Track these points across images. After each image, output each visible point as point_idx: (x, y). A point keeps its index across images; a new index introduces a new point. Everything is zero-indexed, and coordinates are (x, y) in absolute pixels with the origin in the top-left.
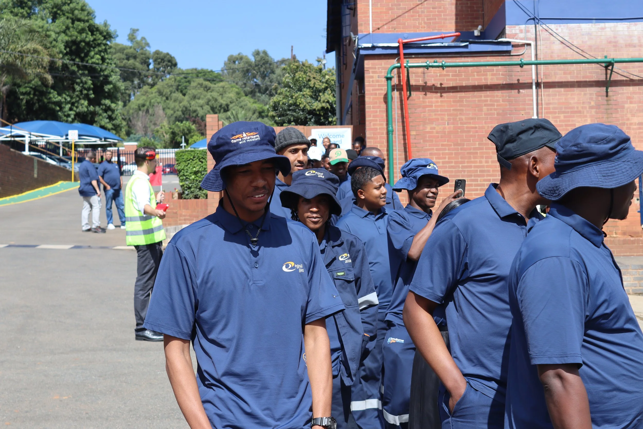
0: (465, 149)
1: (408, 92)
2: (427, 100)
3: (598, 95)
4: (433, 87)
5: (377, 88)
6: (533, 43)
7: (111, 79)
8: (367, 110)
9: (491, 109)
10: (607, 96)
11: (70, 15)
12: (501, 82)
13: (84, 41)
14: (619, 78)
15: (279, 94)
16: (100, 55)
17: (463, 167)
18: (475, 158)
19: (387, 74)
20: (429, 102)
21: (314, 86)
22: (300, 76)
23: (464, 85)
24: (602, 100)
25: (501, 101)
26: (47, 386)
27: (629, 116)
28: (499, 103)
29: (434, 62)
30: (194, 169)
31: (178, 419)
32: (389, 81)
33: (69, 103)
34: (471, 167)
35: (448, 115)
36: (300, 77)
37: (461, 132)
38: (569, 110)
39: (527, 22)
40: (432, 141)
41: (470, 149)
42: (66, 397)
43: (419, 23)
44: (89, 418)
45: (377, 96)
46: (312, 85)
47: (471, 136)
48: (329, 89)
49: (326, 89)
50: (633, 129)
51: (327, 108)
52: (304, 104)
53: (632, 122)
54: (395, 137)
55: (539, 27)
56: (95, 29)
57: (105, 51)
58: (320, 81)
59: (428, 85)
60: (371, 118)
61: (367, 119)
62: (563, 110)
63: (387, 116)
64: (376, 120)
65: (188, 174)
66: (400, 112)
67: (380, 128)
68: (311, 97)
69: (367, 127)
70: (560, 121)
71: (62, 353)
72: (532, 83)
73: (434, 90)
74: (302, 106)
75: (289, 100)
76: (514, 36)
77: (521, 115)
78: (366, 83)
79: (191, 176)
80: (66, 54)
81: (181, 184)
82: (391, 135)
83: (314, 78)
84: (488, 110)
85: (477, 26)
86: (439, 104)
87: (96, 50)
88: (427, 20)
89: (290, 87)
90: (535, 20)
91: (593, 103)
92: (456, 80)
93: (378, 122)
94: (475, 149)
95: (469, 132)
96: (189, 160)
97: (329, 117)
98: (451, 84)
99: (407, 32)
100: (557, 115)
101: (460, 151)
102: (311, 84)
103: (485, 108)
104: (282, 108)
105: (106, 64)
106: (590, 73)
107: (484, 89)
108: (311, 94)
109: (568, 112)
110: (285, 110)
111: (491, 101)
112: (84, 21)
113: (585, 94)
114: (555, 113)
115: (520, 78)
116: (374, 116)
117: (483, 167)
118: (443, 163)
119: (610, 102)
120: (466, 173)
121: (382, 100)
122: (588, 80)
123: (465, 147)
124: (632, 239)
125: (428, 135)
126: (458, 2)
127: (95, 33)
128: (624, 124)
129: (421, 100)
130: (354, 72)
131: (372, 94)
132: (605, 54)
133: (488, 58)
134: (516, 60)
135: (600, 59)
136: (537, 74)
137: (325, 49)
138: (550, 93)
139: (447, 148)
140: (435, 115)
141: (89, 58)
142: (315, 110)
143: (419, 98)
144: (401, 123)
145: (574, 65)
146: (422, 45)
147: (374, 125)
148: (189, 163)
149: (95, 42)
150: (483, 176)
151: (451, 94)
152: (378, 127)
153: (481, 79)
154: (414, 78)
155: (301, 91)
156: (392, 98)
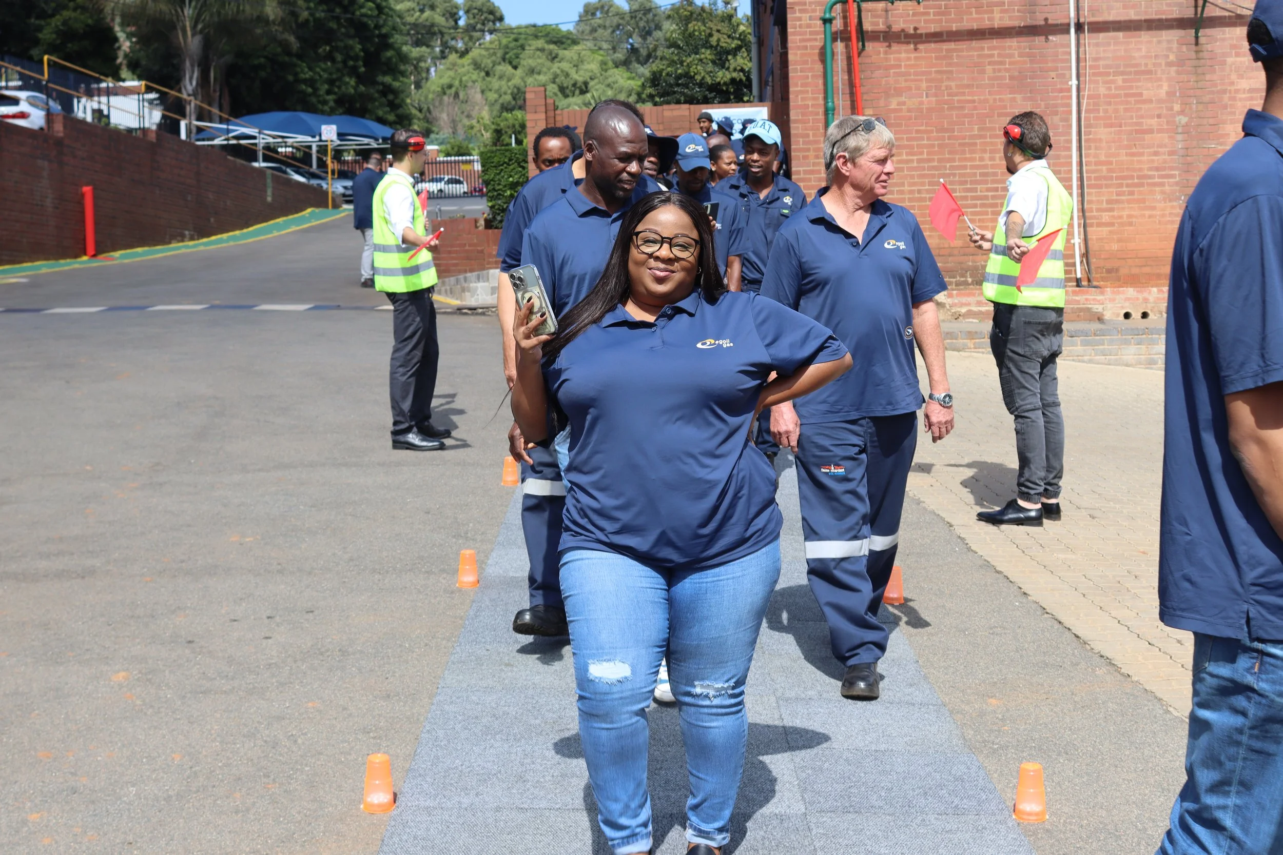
0: (956, 138)
1: (861, 44)
2: (892, 56)
3: (1181, 43)
4: (903, 34)
5: (808, 37)
7: (391, 40)
8: (791, 75)
9: (999, 70)
10: (1197, 44)
12: (1016, 23)
14: (1218, 13)
15: (661, 59)
16: (374, 2)
17: (952, 168)
18: (972, 152)
19: (825, 13)
20: (895, 59)
21: (718, 45)
22: (696, 28)
23: (954, 29)
24: (1188, 51)
25: (1016, 55)
26: (224, 521)
27: (1234, 77)
28: (1012, 60)
30: (511, 179)
31: (427, 572)
32: (828, 25)
33: (326, 81)
34: (965, 167)
35: (927, 81)
36: (694, 30)
37: (950, 109)
38: (1133, 70)
40: (900, 125)
41: (964, 137)
42: (252, 539)
44: (279, 572)
45: (809, 51)
46: (714, 43)
47: (965, 116)
48: (744, 49)
49: (738, 48)
50: (1241, 100)
51: (741, 80)
52: (702, 75)
53: (1239, 87)
58: (729, 37)
59: (893, 30)
60: (799, 88)
61: (791, 89)
62: (1122, 69)
63: (825, 84)
64: (807, 92)
65: (501, 187)
66: (846, 77)
67: (812, 105)
68: (713, 62)
69: (792, 104)
70: (1116, 88)
71: (260, 470)
72: (1069, 25)
73: (903, 40)
74: (698, 78)
75: (677, 69)
77: (1050, 80)
78: (790, 30)
79: (505, 191)
81: (490, 204)
82: (830, 116)
83: (718, 31)
84: (994, 70)
86: (913, 62)
89: (678, 47)
91: (1172, 57)
92: (941, 20)
93: (810, 95)
94: (971, 137)
95: (962, 108)
96: (502, 165)
97: (744, 95)
98: (933, 28)
100: (1111, 78)
101: (947, 141)
102: (713, 41)
103: (988, 67)
104: (666, 82)
105: (384, 17)
106: (1168, 4)
107: (987, 36)
108: (713, 57)
109: (1130, 73)
110: (671, 86)
111: (999, 55)
113: (1159, 42)
114: (1108, 74)
115: (1049, 16)
116: (802, 85)
117: (985, 166)
118: (919, 161)
119: (1201, 54)
120: (957, 178)
121: (817, 58)
122: (1164, 17)
123: (956, 133)
125: (893, 115)
128: (1224, 92)
129: (882, 55)
130: (772, 12)
131: (799, 48)
136: (1078, 9)
138: (1100, 40)
139: (925, 136)
140: (906, 81)
141: (356, 7)
142: (719, 83)
143: (879, 53)
144: (848, 96)
147: (803, 99)
148: (502, 170)
150: (986, 182)
151: (933, 45)
152: (810, 103)
153: (984, 19)
154: (870, 19)
155: (696, 53)
156: (833, 54)
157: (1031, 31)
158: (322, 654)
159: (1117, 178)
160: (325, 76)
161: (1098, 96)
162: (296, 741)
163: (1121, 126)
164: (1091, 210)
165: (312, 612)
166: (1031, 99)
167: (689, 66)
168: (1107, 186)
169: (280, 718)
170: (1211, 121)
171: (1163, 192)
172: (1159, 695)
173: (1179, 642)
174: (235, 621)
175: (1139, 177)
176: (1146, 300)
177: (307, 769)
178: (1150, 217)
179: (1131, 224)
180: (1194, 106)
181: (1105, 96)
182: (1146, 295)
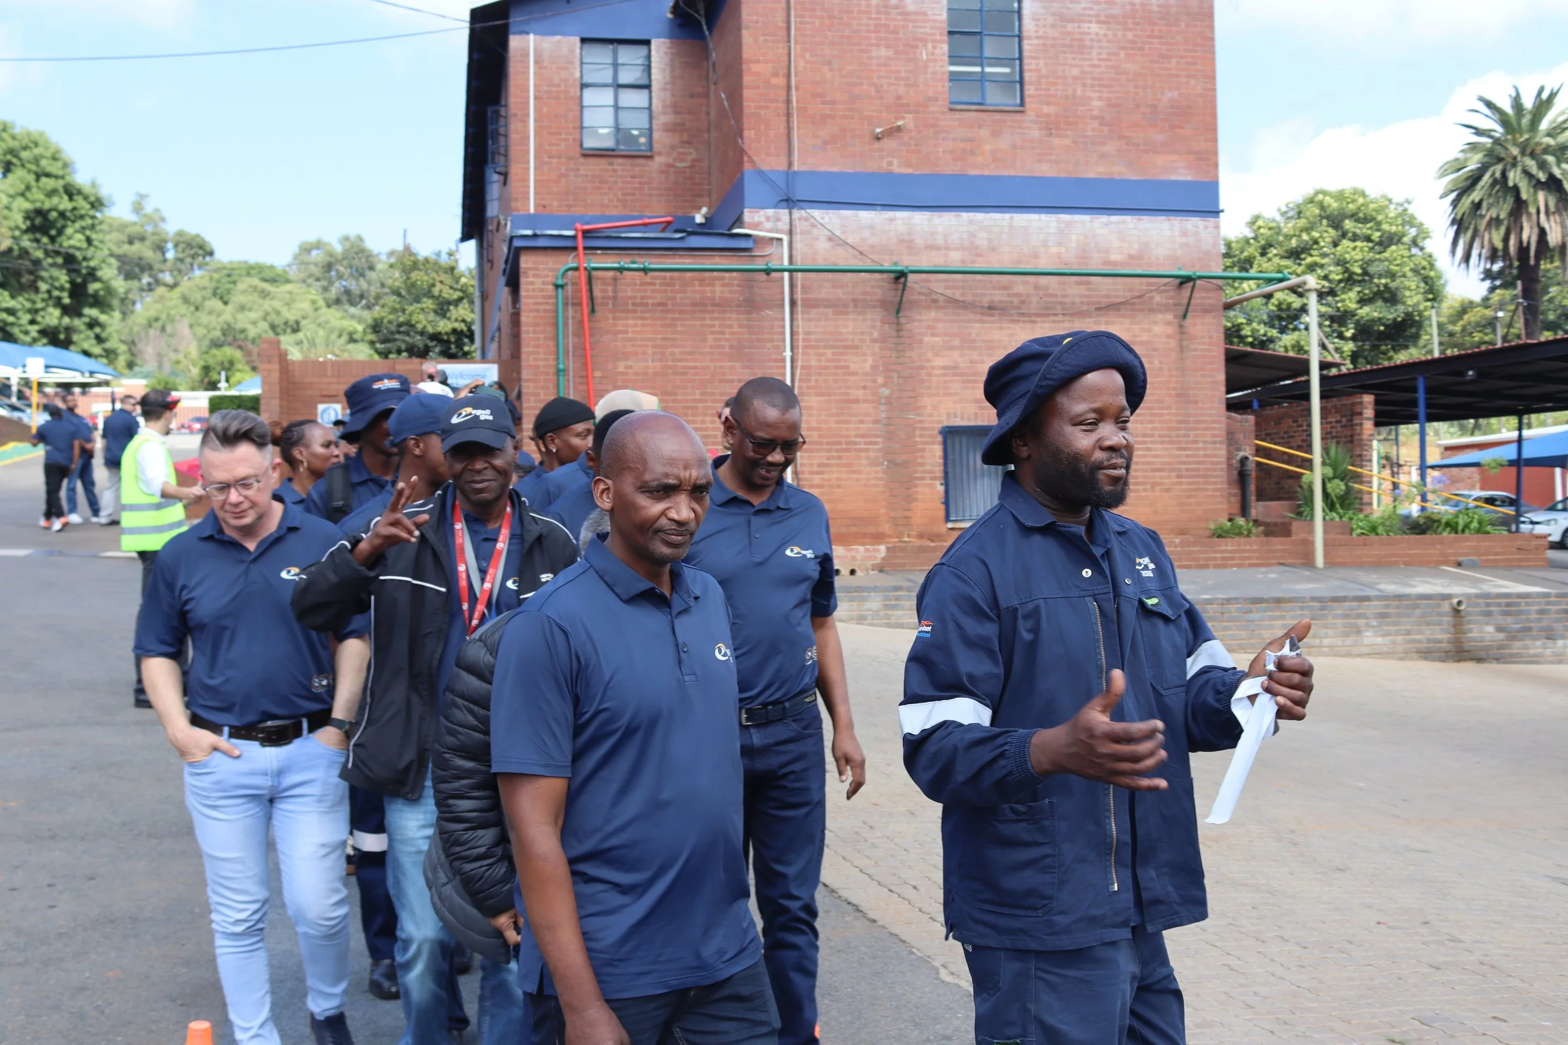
1: (590, 309)
2: (620, 322)
3: (883, 322)
4: (630, 302)
5: (541, 300)
6: (785, 238)
7: (99, 274)
8: (523, 336)
9: (720, 340)
10: (898, 323)
11: (33, 167)
12: (735, 296)
13: (55, 209)
14: (916, 297)
15: (383, 306)
16: (83, 234)
18: (693, 415)
19: (557, 278)
20: (623, 326)
21: (440, 295)
22: (419, 277)
24: (890, 330)
25: (736, 327)
27: (930, 355)
28: (732, 330)
29: (633, 263)
32: (560, 291)
33: (29, 311)
35: (653, 347)
36: (417, 280)
37: (674, 374)
38: (841, 344)
39: (775, 207)
41: (687, 401)
43: (610, 201)
44: (53, 838)
45: (541, 314)
46: (436, 293)
48: (465, 301)
49: (460, 299)
51: (462, 331)
52: (424, 323)
53: (934, 364)
54: (568, 381)
55: (797, 214)
56: (75, 192)
57: (93, 227)
58: (451, 288)
59: (621, 298)
60: (530, 349)
61: (525, 349)
62: (831, 343)
63: (556, 346)
66: (576, 340)
67: (545, 366)
68: (436, 312)
69: (523, 363)
70: (827, 361)
71: (8, 730)
72: (783, 300)
73: (630, 307)
74: (419, 327)
75: (399, 317)
76: (756, 226)
77: (766, 350)
78: (523, 293)
80: (26, 231)
82: (561, 379)
83: (441, 282)
84: (715, 340)
85: (699, 208)
86: (639, 329)
87: (77, 225)
88: (623, 195)
90: (789, 202)
91: (876, 335)
92: (666, 291)
93: (542, 356)
94: (694, 401)
95: (686, 374)
97: (464, 344)
98: (659, 298)
99: (590, 213)
100: (822, 351)
101: (671, 404)
102: (436, 291)
103: (710, 337)
104: (386, 328)
105: (92, 249)
106: (872, 287)
107: (709, 308)
108: (434, 307)
109: (837, 347)
110: (392, 333)
111: (720, 326)
112: (56, 177)
113: (864, 320)
114: (818, 347)
115: (766, 292)
116: (534, 347)
117: (706, 429)
119: (901, 332)
121: (549, 321)
122: (868, 298)
123: (679, 397)
124: (932, 544)
125: (620, 378)
126: (672, 170)
127: (75, 197)
128: (922, 368)
129: (611, 321)
130: (505, 274)
131: (531, 311)
132: (895, 259)
133: (717, 259)
134: (759, 265)
135: (887, 266)
136: (792, 286)
137: (458, 233)
138: (812, 316)
140: (633, 346)
141: (64, 238)
142: (440, 333)
143: (607, 319)
144: (578, 358)
145: (849, 274)
146: (615, 235)
147: (535, 360)
149: (76, 213)
151: (659, 314)
152: (541, 363)
154: (600, 287)
155: (418, 302)
156: (566, 318)
157: (751, 305)
158: (112, 922)
159: (828, 443)
160: (28, 305)
161: (809, 367)
162: (102, 1012)
163: (830, 395)
164: (803, 472)
165: (91, 878)
166: (748, 367)
167: (411, 314)
168: (818, 451)
169: (83, 989)
170: (911, 394)
171: (868, 458)
172: (903, 938)
173: (915, 887)
174: (14, 889)
175: (848, 443)
176: (854, 558)
177: (119, 1039)
178: (857, 480)
179: (839, 486)
180: (895, 381)
181: (818, 367)
182: (853, 553)
